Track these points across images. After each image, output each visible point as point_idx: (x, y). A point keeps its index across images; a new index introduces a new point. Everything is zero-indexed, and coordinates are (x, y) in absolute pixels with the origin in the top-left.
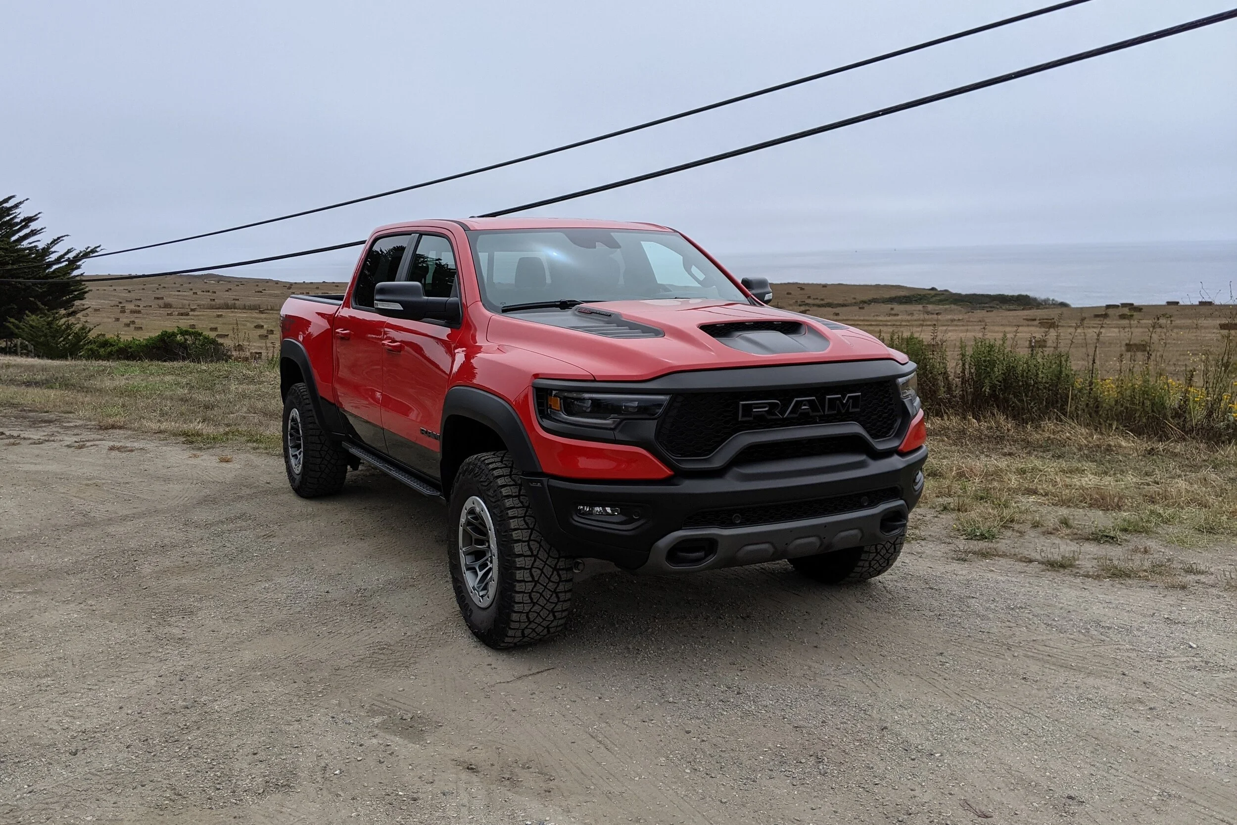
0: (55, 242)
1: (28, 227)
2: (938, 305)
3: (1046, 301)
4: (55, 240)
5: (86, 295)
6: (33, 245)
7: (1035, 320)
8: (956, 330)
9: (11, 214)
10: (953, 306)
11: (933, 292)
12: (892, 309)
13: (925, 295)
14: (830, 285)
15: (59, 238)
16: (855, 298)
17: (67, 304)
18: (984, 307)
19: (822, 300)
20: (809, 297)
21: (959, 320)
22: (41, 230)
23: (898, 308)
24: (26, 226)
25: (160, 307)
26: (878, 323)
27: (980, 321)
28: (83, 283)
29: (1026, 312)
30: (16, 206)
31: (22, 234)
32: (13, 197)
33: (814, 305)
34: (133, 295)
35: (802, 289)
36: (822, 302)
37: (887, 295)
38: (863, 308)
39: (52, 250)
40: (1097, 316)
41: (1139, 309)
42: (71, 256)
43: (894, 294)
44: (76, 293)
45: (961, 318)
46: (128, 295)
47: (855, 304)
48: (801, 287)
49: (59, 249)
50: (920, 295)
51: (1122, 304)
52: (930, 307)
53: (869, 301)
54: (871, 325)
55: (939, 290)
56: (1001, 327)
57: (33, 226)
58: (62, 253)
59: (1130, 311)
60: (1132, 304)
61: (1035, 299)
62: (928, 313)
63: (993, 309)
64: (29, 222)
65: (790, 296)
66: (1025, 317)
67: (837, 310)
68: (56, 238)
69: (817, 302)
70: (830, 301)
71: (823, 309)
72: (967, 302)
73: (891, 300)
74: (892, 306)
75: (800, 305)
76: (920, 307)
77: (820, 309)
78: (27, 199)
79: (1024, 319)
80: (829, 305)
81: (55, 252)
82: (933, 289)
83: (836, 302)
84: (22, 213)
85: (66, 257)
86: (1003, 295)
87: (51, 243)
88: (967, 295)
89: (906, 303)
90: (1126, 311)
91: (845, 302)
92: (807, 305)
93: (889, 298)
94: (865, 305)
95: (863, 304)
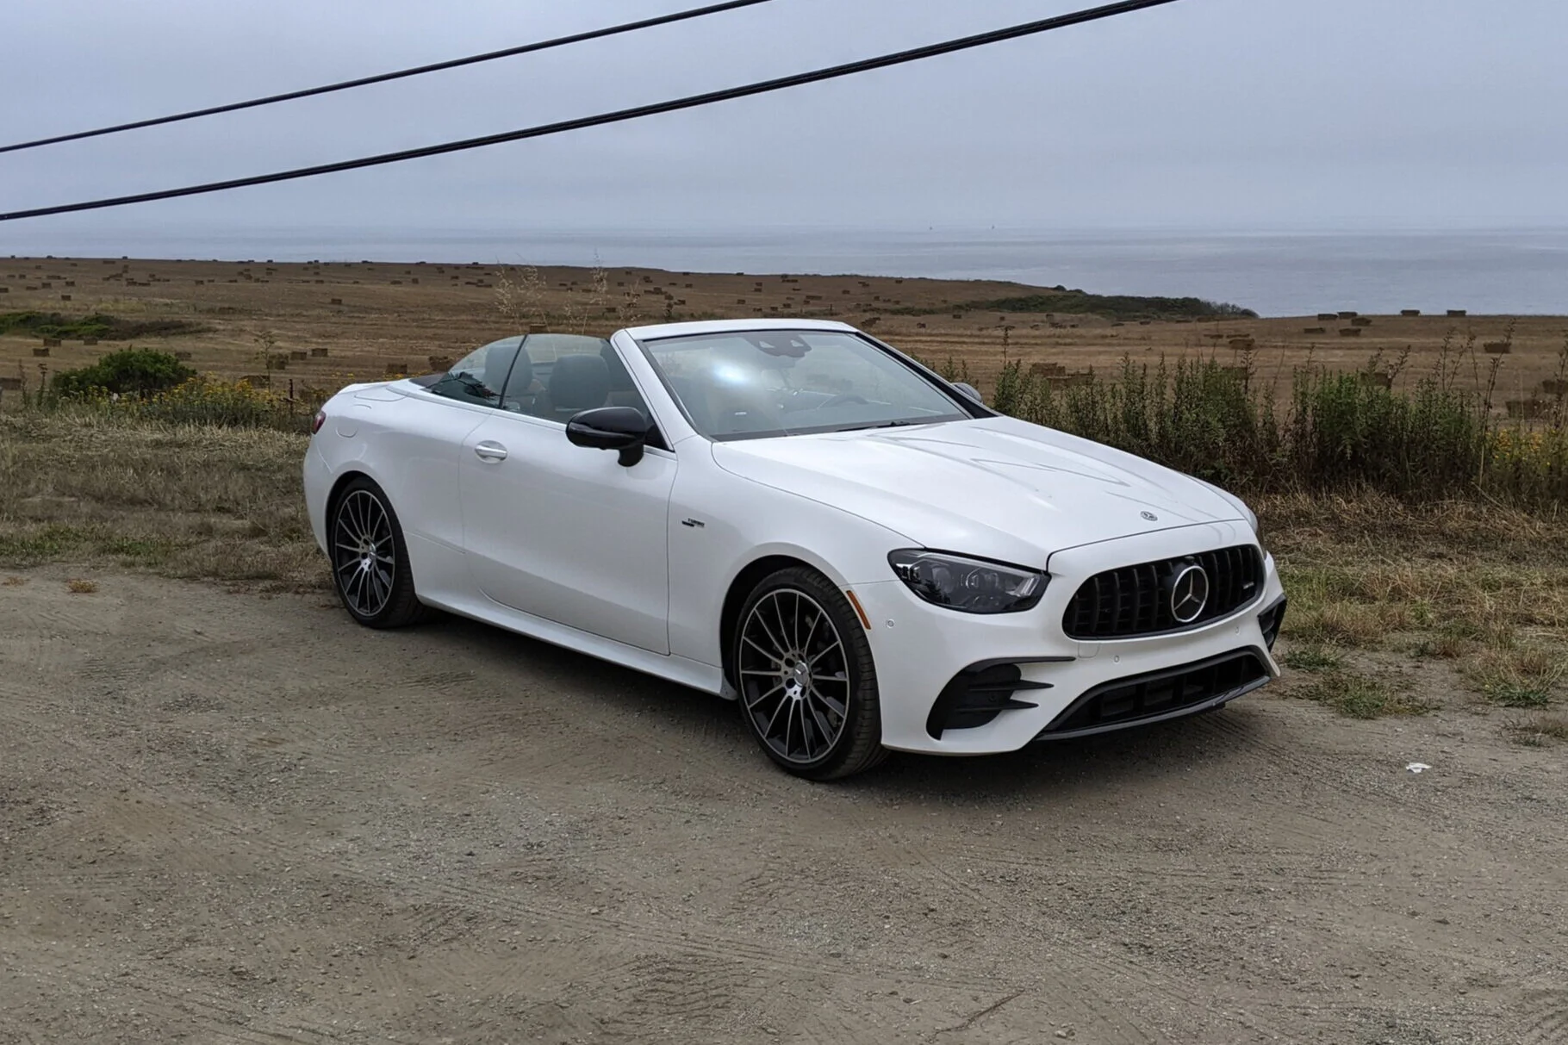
2: (1069, 312)
3: (1224, 308)
7: (1220, 336)
8: (1110, 352)
10: (1091, 316)
11: (1059, 293)
12: (1002, 319)
13: (1048, 298)
14: (906, 279)
16: (945, 301)
18: (1135, 317)
19: (897, 302)
20: (877, 298)
21: (1112, 336)
23: (1011, 317)
26: (993, 340)
27: (1144, 339)
29: (1203, 325)
33: (886, 311)
35: (865, 285)
36: (898, 307)
37: (993, 297)
38: (960, 317)
40: (1308, 331)
41: (1365, 321)
43: (1002, 295)
45: (1114, 334)
47: (945, 311)
48: (864, 282)
50: (1041, 297)
51: (1340, 313)
52: (1058, 317)
53: (967, 305)
54: (984, 343)
55: (1068, 289)
56: (1176, 348)
59: (1354, 325)
60: (1354, 314)
61: (1208, 305)
62: (1054, 325)
63: (1148, 320)
65: (847, 296)
66: (1207, 333)
67: (921, 319)
69: (893, 305)
70: (909, 304)
71: (900, 317)
72: (1110, 308)
73: (1000, 305)
74: (1002, 314)
75: (865, 311)
76: (1043, 316)
77: (896, 317)
79: (1205, 336)
80: (908, 311)
82: (1060, 288)
83: (917, 307)
86: (1162, 298)
88: (1110, 299)
89: (1021, 309)
90: (1347, 324)
91: (932, 307)
92: (877, 310)
93: (996, 301)
94: (962, 313)
95: (958, 311)
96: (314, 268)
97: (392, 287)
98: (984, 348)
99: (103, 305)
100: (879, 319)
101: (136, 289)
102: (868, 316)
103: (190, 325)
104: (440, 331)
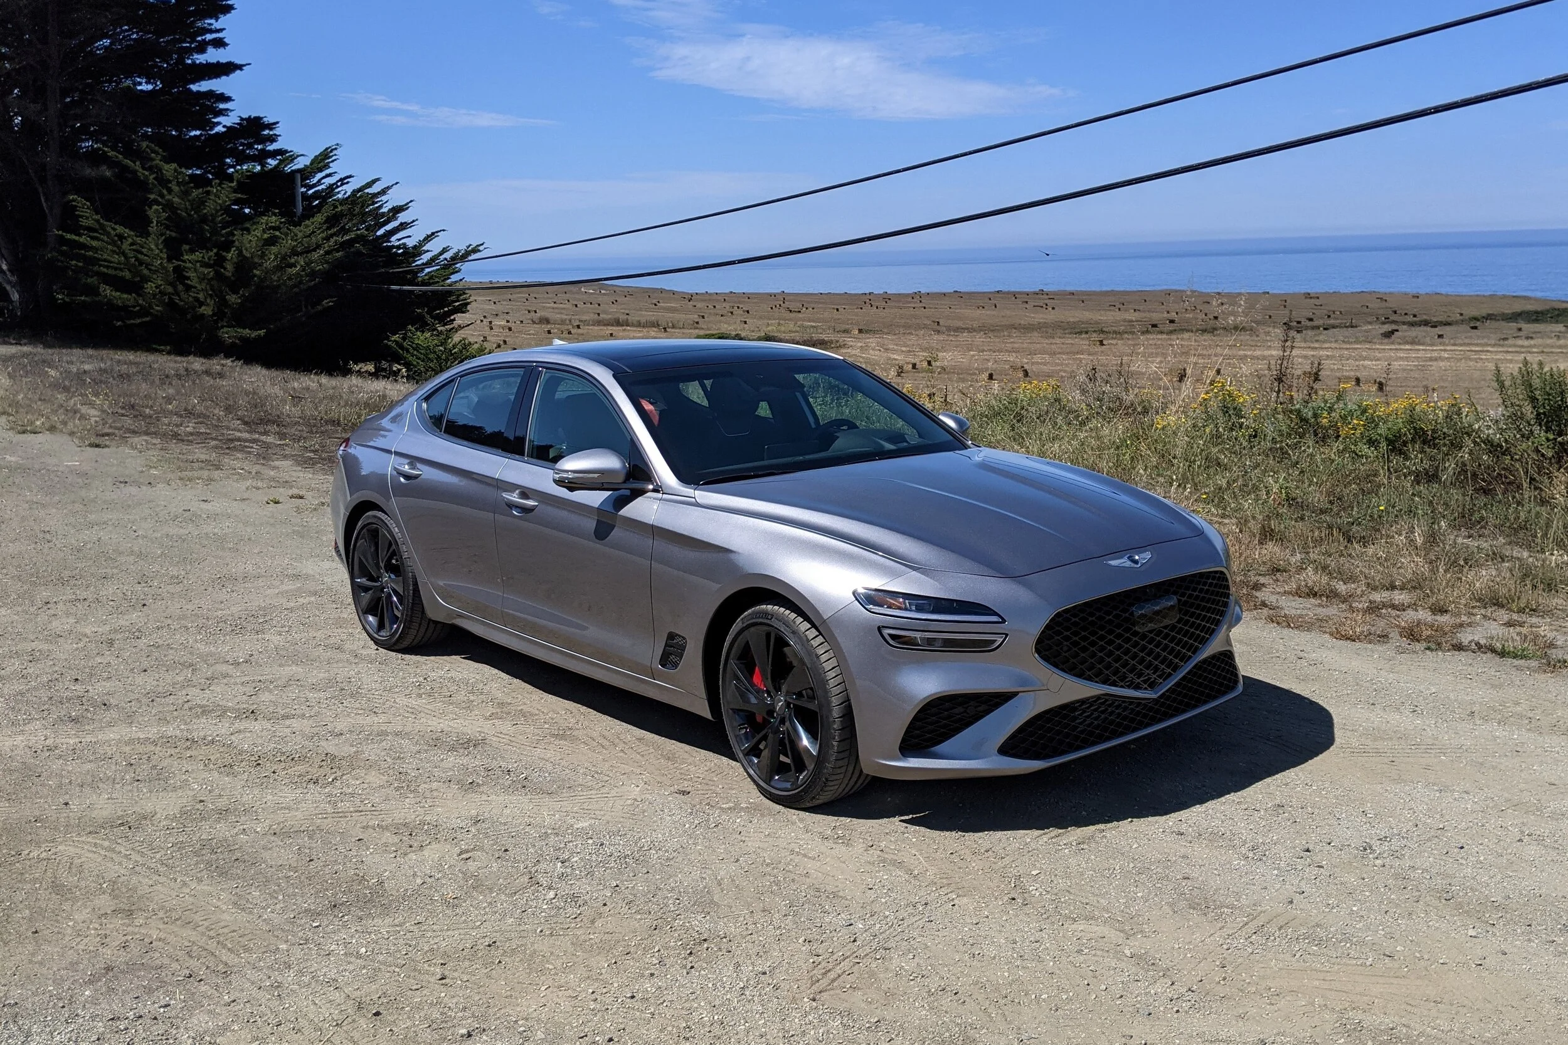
0: (429, 238)
1: (396, 219)
4: (428, 236)
5: (469, 307)
6: (401, 242)
9: (377, 203)
12: (1520, 329)
14: (1423, 294)
15: (433, 234)
16: (1462, 315)
17: (444, 319)
19: (1415, 316)
20: (1395, 312)
22: (413, 221)
23: (1529, 328)
24: (394, 218)
25: (534, 322)
26: (1518, 349)
28: (467, 291)
30: (384, 192)
31: (389, 227)
32: (378, 180)
33: (1404, 323)
34: (499, 308)
35: (1383, 300)
36: (1416, 320)
37: (1509, 309)
38: (1477, 328)
39: (425, 248)
42: (448, 255)
43: (1518, 307)
44: (457, 304)
46: (493, 307)
47: (1464, 322)
49: (434, 247)
50: (1557, 310)
53: (1484, 317)
54: (1508, 352)
57: (403, 217)
58: (436, 252)
64: (398, 212)
65: (1367, 310)
67: (1439, 330)
68: (429, 233)
69: (1410, 318)
70: (1426, 318)
71: (1418, 329)
73: (1515, 317)
74: (1519, 326)
75: (1384, 323)
77: (1413, 329)
78: (397, 183)
80: (1426, 323)
81: (428, 251)
83: (1435, 320)
84: (390, 201)
85: (442, 258)
87: (424, 240)
89: (1536, 321)
91: (1449, 320)
92: (1394, 322)
93: (1513, 313)
94: (1478, 324)
95: (1475, 323)
96: (917, 296)
97: (979, 312)
98: (1509, 357)
99: (770, 328)
100: (1397, 331)
101: (793, 315)
102: (1388, 328)
103: (831, 342)
104: (1016, 345)
